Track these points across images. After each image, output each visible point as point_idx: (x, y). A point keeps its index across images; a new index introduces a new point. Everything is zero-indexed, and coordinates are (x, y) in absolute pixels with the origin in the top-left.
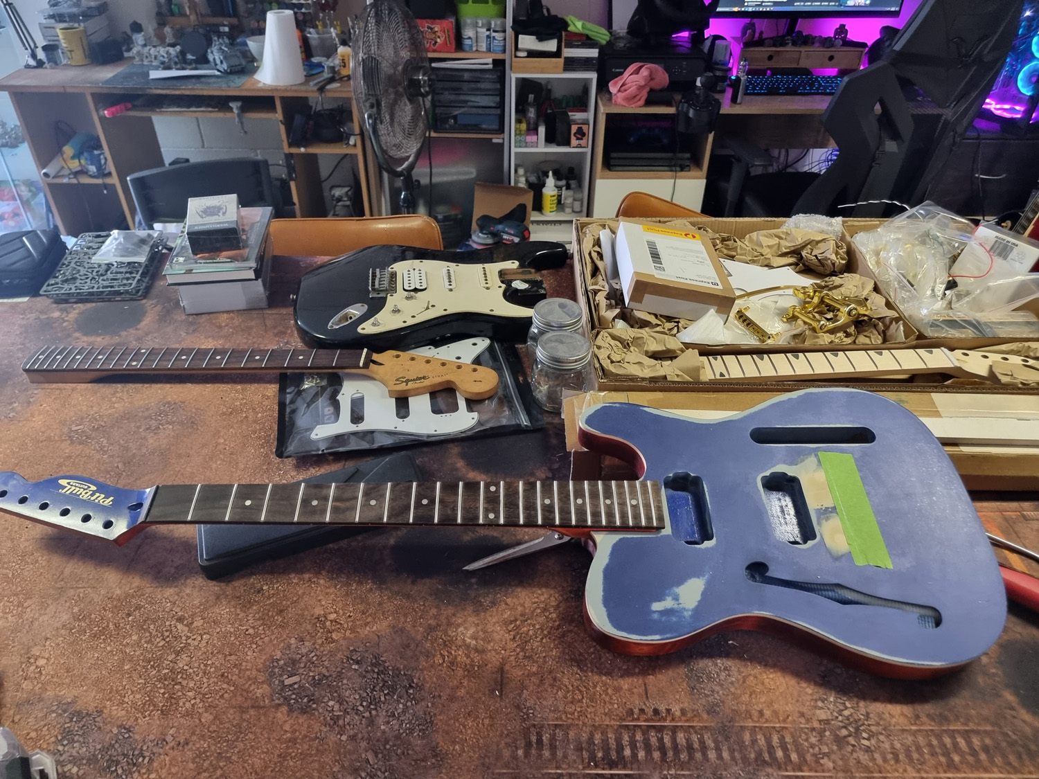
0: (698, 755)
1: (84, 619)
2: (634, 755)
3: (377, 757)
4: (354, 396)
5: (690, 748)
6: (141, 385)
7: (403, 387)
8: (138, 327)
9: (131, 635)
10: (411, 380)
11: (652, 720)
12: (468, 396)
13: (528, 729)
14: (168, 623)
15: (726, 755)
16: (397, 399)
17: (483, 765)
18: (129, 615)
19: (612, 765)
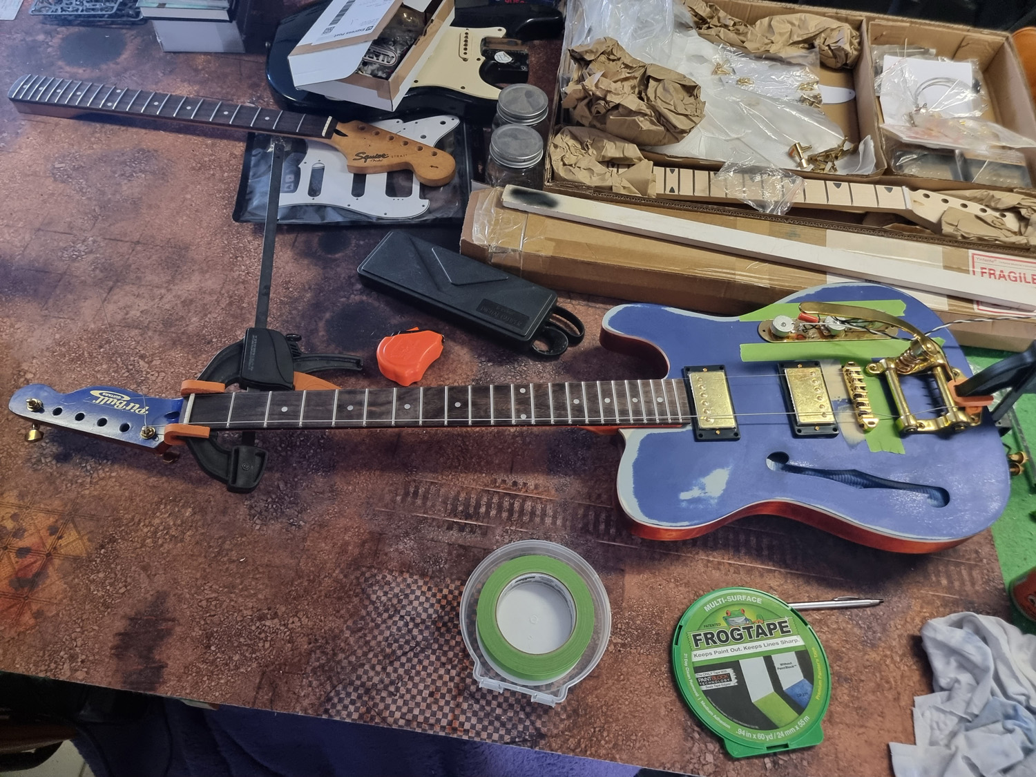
0: (537, 520)
1: (64, 345)
2: (488, 512)
3: (286, 485)
4: (315, 166)
5: (533, 513)
6: (118, 127)
7: (361, 163)
8: (118, 60)
9: (102, 364)
10: (371, 157)
11: (510, 489)
12: (423, 182)
13: (409, 482)
14: (132, 359)
15: (559, 522)
16: (356, 175)
17: (368, 503)
18: (101, 347)
19: (468, 517)
